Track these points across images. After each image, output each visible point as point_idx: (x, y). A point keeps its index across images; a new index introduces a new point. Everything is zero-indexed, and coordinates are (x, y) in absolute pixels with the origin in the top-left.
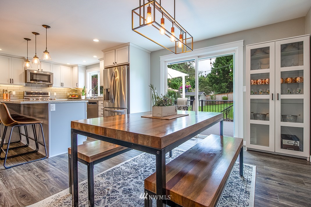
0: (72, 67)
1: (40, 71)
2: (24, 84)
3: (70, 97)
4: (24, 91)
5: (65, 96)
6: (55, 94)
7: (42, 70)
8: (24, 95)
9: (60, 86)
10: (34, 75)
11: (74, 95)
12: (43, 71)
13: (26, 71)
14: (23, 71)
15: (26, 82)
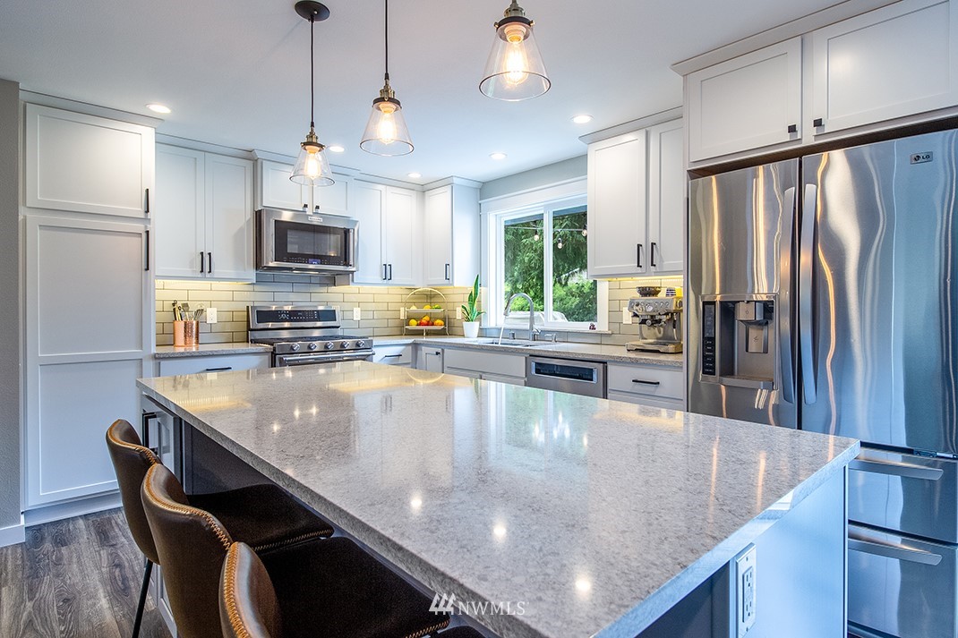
0: (423, 190)
1: (309, 211)
2: (252, 274)
3: (413, 324)
4: (250, 304)
5: (392, 323)
6: (357, 314)
7: (317, 207)
8: (248, 321)
9: (378, 279)
10: (289, 232)
11: (427, 318)
12: (319, 211)
13: (258, 216)
14: (249, 216)
15: (258, 264)
